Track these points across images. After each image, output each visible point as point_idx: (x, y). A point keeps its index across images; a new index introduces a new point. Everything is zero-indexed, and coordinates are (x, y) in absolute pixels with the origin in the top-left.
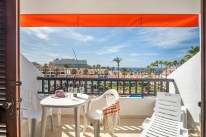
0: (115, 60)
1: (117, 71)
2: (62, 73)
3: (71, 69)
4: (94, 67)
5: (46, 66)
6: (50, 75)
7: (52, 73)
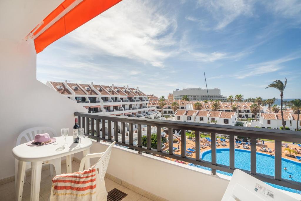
0: (272, 85)
1: (279, 107)
2: (183, 108)
3: (195, 102)
4: (231, 100)
5: (163, 99)
6: (167, 110)
7: (169, 108)
